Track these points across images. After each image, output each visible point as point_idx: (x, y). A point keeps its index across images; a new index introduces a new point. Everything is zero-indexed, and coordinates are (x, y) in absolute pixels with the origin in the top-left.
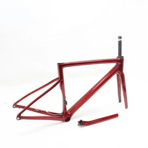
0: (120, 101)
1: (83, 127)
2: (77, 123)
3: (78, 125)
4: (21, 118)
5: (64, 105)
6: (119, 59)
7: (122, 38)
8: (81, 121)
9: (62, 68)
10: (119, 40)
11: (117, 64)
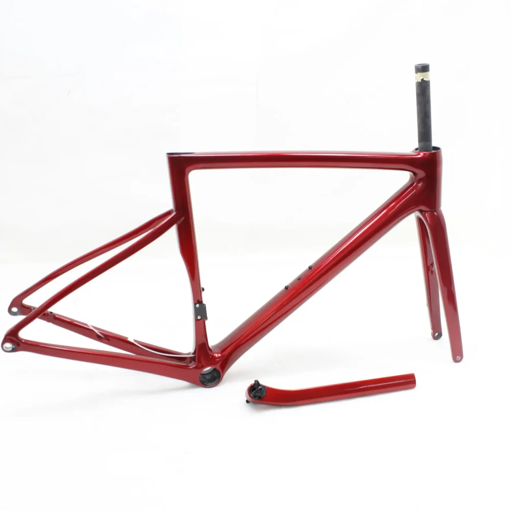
0: (437, 333)
1: (265, 409)
2: (243, 395)
3: (247, 402)
4: (18, 345)
5: (197, 320)
6: (422, 154)
7: (431, 68)
8: (257, 384)
9: (187, 170)
10: (420, 77)
11: (415, 174)
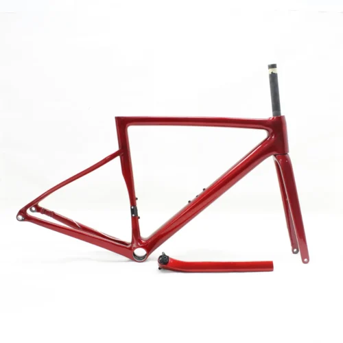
0: (295, 249)
4: (26, 218)
7: (277, 66)
9: (127, 125)
10: (270, 71)
